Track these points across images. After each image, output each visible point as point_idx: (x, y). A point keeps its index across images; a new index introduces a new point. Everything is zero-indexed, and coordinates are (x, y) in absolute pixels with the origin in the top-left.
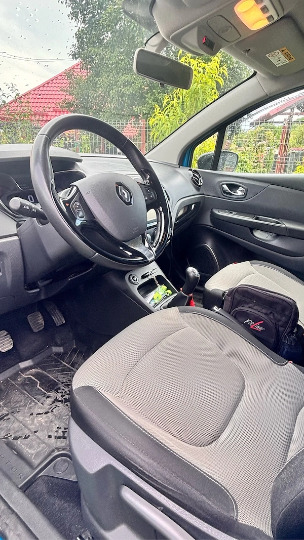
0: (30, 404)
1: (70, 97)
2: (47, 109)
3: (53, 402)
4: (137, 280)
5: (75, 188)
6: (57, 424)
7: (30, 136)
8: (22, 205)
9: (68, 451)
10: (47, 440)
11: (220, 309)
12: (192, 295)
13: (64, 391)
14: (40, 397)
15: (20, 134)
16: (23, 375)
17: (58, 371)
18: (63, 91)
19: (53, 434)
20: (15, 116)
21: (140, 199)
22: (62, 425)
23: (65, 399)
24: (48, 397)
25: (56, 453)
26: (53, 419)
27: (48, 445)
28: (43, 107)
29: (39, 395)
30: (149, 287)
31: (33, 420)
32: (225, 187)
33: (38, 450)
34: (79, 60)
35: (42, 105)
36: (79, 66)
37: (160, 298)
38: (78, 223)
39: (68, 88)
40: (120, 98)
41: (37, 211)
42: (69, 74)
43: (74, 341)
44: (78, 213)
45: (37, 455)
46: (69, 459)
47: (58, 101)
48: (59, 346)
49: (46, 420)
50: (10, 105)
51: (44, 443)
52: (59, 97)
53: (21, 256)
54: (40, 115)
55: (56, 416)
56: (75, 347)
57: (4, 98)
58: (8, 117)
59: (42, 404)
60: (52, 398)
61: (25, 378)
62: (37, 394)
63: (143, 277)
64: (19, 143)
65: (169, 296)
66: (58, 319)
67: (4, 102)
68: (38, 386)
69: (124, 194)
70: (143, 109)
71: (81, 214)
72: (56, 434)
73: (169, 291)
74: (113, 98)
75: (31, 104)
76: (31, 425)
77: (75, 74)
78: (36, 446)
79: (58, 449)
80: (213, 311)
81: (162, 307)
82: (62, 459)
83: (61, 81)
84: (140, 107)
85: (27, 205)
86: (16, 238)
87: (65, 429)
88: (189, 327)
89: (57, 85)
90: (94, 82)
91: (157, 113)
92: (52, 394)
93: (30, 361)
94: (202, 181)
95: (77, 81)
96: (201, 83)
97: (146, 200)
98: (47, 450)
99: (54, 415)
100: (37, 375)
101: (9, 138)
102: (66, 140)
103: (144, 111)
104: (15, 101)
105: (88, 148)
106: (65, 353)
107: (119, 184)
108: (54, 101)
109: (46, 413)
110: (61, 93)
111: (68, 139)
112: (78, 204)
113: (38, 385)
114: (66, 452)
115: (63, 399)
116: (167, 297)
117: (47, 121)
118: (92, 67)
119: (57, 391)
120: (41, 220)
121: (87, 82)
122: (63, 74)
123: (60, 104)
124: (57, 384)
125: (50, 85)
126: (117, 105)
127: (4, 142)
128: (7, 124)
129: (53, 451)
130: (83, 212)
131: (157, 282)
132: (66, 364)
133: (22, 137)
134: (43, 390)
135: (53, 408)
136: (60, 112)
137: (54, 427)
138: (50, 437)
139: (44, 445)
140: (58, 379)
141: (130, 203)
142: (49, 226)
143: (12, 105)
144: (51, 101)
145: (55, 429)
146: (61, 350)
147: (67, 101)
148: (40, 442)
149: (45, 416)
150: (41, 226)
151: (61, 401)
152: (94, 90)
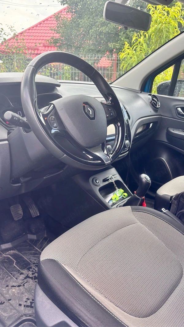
0: (7, 277)
1: (58, 35)
2: (39, 45)
3: (25, 278)
4: (98, 182)
5: (52, 105)
6: (26, 295)
7: (23, 66)
8: (13, 117)
9: (34, 317)
10: (18, 307)
11: (167, 210)
12: (144, 197)
13: (34, 270)
14: (15, 273)
15: (16, 64)
16: (4, 255)
17: (31, 254)
18: (51, 30)
19: (23, 303)
20: (13, 50)
21: (102, 115)
22: (31, 297)
23: (35, 277)
24: (22, 274)
25: (24, 318)
26: (24, 292)
27: (18, 311)
28: (35, 43)
29: (15, 271)
30: (109, 189)
31: (8, 291)
32: (179, 109)
33: (11, 314)
34: (66, 6)
35: (34, 41)
36: (66, 10)
37: (118, 199)
38: (53, 131)
39: (56, 28)
40: (97, 36)
41: (24, 121)
42: (57, 16)
43: (46, 231)
44: (53, 124)
45: (9, 318)
46: (34, 324)
47: (47, 38)
48: (34, 234)
49: (18, 291)
50: (9, 41)
51: (15, 309)
52: (49, 35)
53: (9, 156)
54: (32, 50)
55: (26, 289)
56: (46, 236)
57: (5, 37)
58: (7, 50)
59: (16, 279)
60: (24, 275)
61: (4, 257)
62: (13, 271)
63: (105, 180)
64: (14, 72)
65: (125, 198)
66: (34, 211)
67: (5, 39)
68: (14, 265)
69: (89, 111)
70: (117, 45)
71: (55, 125)
72: (25, 304)
73: (126, 194)
74: (92, 36)
75: (25, 41)
76: (6, 294)
77: (62, 16)
78: (9, 311)
79: (26, 315)
80: (162, 211)
81: (118, 206)
82: (28, 324)
83: (51, 22)
84: (114, 43)
85: (16, 117)
86: (7, 142)
87: (33, 300)
88: (139, 223)
89: (47, 25)
90: (77, 23)
91: (126, 48)
92: (25, 271)
93: (10, 244)
94: (159, 104)
95: (63, 22)
96: (165, 23)
97: (107, 117)
98: (17, 315)
99: (25, 288)
100: (14, 256)
101: (7, 67)
102: (51, 69)
103: (117, 47)
104: (13, 38)
105: (69, 76)
106: (37, 241)
107: (86, 103)
108: (44, 38)
109: (19, 286)
110: (50, 31)
111: (53, 69)
112: (53, 117)
113: (15, 263)
114: (32, 318)
115: (33, 276)
116: (123, 198)
117: (37, 54)
118: (76, 11)
119: (29, 269)
120: (26, 129)
121: (71, 23)
122: (53, 17)
123: (48, 41)
124: (29, 264)
125: (42, 25)
126: (95, 42)
127: (3, 71)
128: (6, 57)
129: (22, 316)
130: (56, 124)
131: (115, 185)
132: (38, 249)
133: (17, 66)
134: (18, 268)
135: (24, 283)
136: (48, 47)
137: (24, 298)
138: (20, 305)
139: (15, 310)
140: (30, 260)
141: (94, 118)
142: (32, 134)
143: (11, 41)
144: (42, 38)
145: (25, 299)
146: (34, 237)
147: (55, 38)
148: (12, 308)
149: (17, 288)
150: (25, 133)
151: (32, 278)
152: (77, 30)
